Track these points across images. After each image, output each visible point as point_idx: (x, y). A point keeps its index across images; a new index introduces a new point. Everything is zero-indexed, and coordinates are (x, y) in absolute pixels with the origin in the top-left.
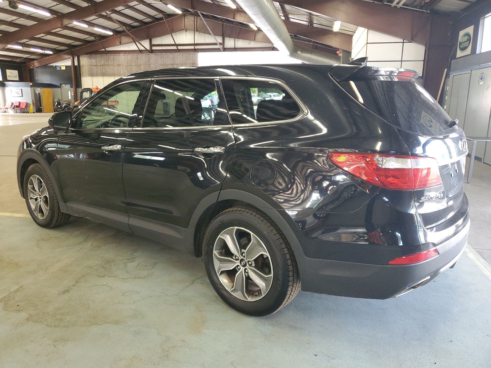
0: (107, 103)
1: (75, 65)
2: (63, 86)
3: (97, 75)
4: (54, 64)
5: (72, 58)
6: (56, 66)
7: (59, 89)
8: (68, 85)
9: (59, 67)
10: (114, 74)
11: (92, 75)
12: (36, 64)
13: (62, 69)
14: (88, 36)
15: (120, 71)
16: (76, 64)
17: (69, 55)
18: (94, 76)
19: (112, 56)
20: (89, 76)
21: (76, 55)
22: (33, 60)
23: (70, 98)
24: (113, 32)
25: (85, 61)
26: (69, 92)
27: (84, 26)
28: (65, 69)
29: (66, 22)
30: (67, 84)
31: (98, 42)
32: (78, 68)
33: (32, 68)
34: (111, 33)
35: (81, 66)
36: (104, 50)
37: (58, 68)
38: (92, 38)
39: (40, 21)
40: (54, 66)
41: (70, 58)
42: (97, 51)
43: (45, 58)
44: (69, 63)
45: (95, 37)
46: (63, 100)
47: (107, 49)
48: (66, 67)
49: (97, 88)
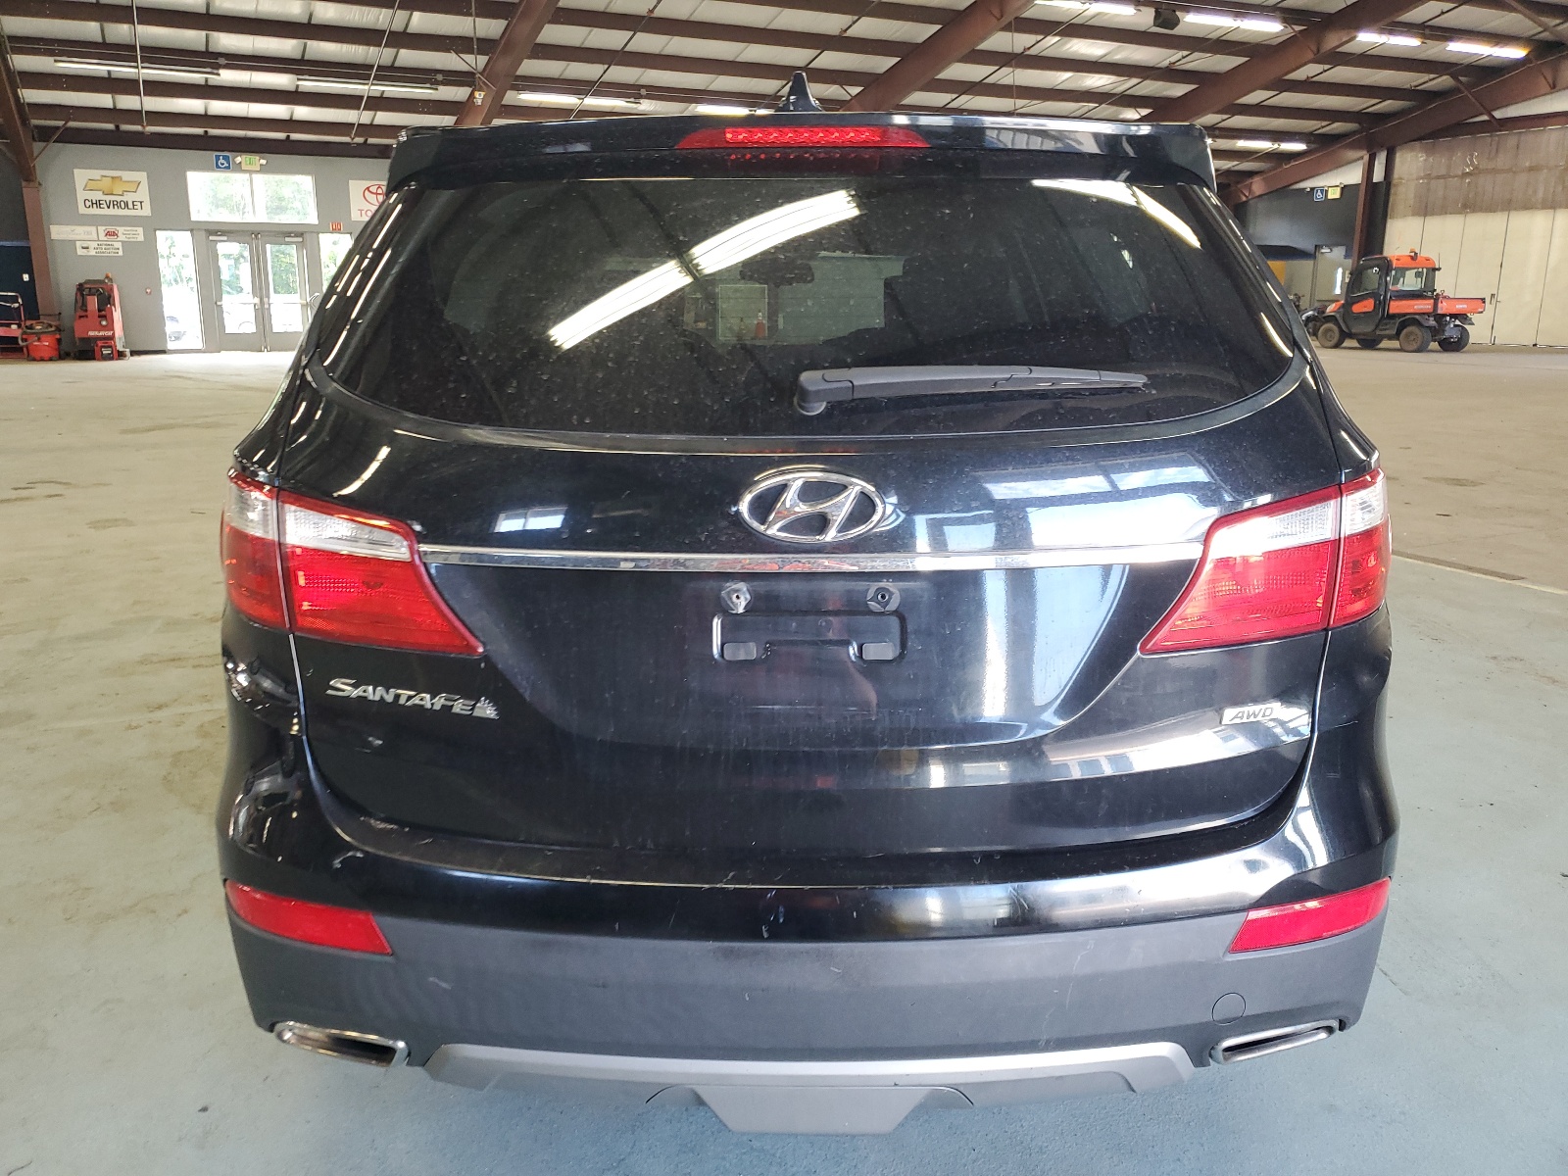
0: (1435, 305)
1: (1375, 181)
2: (1323, 251)
3: (1443, 210)
4: (1307, 185)
5: (1367, 157)
6: (1312, 189)
7: (1309, 263)
8: (1339, 248)
9: (1322, 191)
10: (1510, 201)
11: (1425, 209)
12: (1258, 186)
13: (1330, 197)
14: (1426, 77)
15: (1535, 192)
16: (1378, 176)
17: (1360, 148)
18: (1432, 214)
19: (1510, 139)
20: (1413, 215)
21: (1381, 147)
22: (1251, 174)
23: (1338, 291)
24: (1525, 47)
25: (1411, 163)
26: (1340, 271)
27: (1405, 43)
28: (1337, 196)
29: (1332, 40)
30: (1337, 245)
31: (1466, 92)
32: (1383, 190)
33: (1244, 199)
34: (1516, 53)
35: (1395, 182)
36: (1485, 118)
37: (1319, 193)
38: (1444, 81)
39: (1256, 51)
40: (1309, 190)
41: (1362, 158)
42: (1459, 124)
43: (1286, 165)
44: (1353, 175)
45: (1454, 76)
46: (1317, 298)
47: (1498, 114)
48: (1345, 189)
49: (1413, 254)
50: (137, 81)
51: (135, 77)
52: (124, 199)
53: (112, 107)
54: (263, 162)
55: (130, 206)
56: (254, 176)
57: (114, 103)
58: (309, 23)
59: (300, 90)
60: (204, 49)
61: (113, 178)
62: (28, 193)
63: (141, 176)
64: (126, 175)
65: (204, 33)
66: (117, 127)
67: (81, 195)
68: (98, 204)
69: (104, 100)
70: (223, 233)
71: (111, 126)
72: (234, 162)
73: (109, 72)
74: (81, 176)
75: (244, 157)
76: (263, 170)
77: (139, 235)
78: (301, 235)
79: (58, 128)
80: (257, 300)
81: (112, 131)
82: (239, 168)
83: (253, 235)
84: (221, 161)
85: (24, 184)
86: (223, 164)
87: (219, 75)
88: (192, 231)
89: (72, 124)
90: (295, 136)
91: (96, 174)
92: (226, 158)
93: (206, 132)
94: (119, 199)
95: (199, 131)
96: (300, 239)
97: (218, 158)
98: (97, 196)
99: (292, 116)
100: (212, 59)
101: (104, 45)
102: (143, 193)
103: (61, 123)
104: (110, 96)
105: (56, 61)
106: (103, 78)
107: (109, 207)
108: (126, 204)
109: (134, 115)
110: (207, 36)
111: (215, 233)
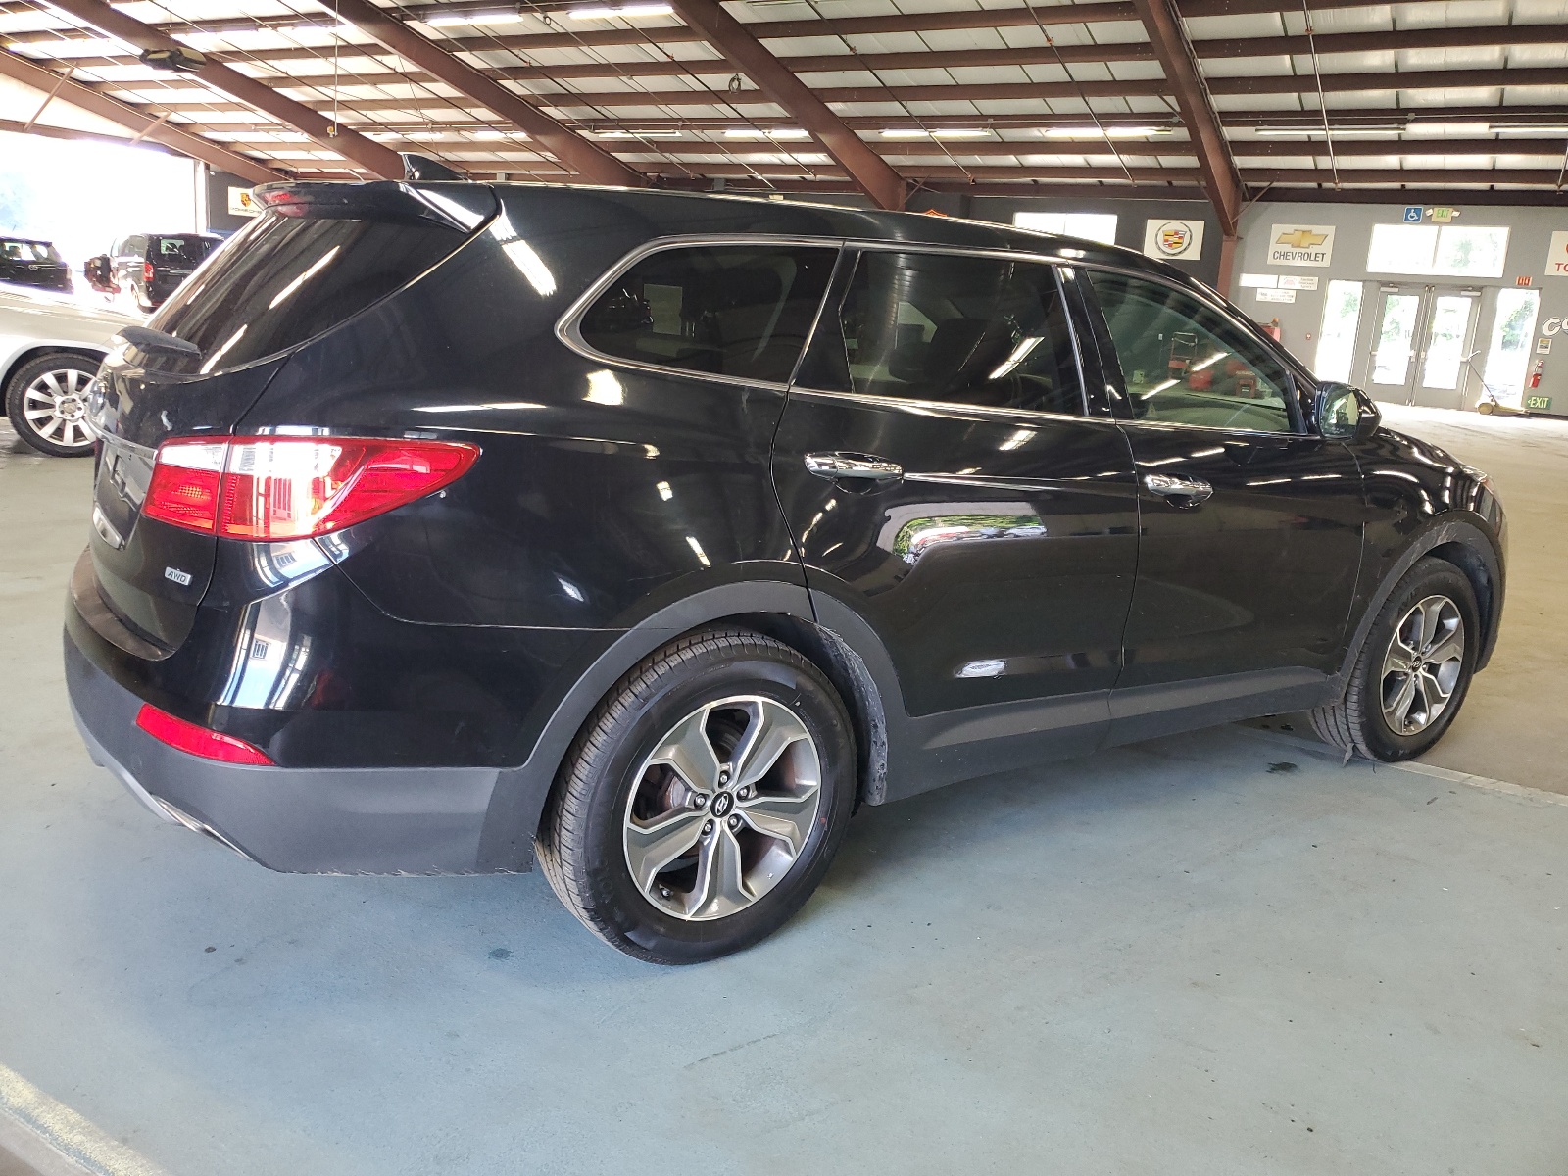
50: (1326, 143)
51: (1324, 139)
52: (1309, 251)
53: (1314, 167)
54: (1457, 214)
55: (1313, 257)
56: (1444, 228)
57: (1316, 164)
58: (1505, 68)
59: (1501, 138)
60: (1395, 106)
61: (1304, 232)
62: (1226, 245)
63: (1330, 230)
64: (1317, 229)
65: (1395, 90)
66: (1320, 185)
67: (1273, 247)
68: (1285, 255)
69: (1306, 162)
70: (1395, 285)
71: (1314, 185)
72: (1424, 214)
73: (1309, 136)
74: (1277, 230)
75: (1436, 209)
76: (1454, 221)
77: (1311, 284)
78: (1480, 289)
79: (1262, 188)
80: (1412, 353)
81: (1314, 189)
82: (1428, 221)
83: (1428, 288)
84: (1412, 214)
85: (1225, 237)
86: (1412, 217)
87: (1404, 130)
88: (1364, 282)
89: (1275, 184)
90: (1499, 186)
91: (1289, 228)
92: (1418, 211)
93: (1403, 186)
94: (1304, 251)
95: (1397, 185)
96: (1478, 294)
97: (1409, 210)
98: (1287, 248)
99: (1494, 165)
100: (1400, 115)
101: (1303, 112)
102: (1327, 247)
103: (1265, 184)
104: (1311, 157)
105: (1257, 130)
106: (1305, 142)
107: (1293, 258)
108: (1309, 255)
109: (1327, 174)
110: (1398, 95)
111: (1386, 284)
